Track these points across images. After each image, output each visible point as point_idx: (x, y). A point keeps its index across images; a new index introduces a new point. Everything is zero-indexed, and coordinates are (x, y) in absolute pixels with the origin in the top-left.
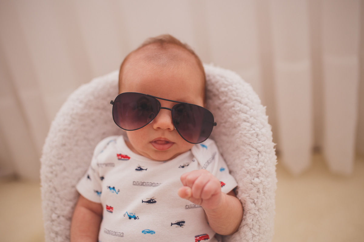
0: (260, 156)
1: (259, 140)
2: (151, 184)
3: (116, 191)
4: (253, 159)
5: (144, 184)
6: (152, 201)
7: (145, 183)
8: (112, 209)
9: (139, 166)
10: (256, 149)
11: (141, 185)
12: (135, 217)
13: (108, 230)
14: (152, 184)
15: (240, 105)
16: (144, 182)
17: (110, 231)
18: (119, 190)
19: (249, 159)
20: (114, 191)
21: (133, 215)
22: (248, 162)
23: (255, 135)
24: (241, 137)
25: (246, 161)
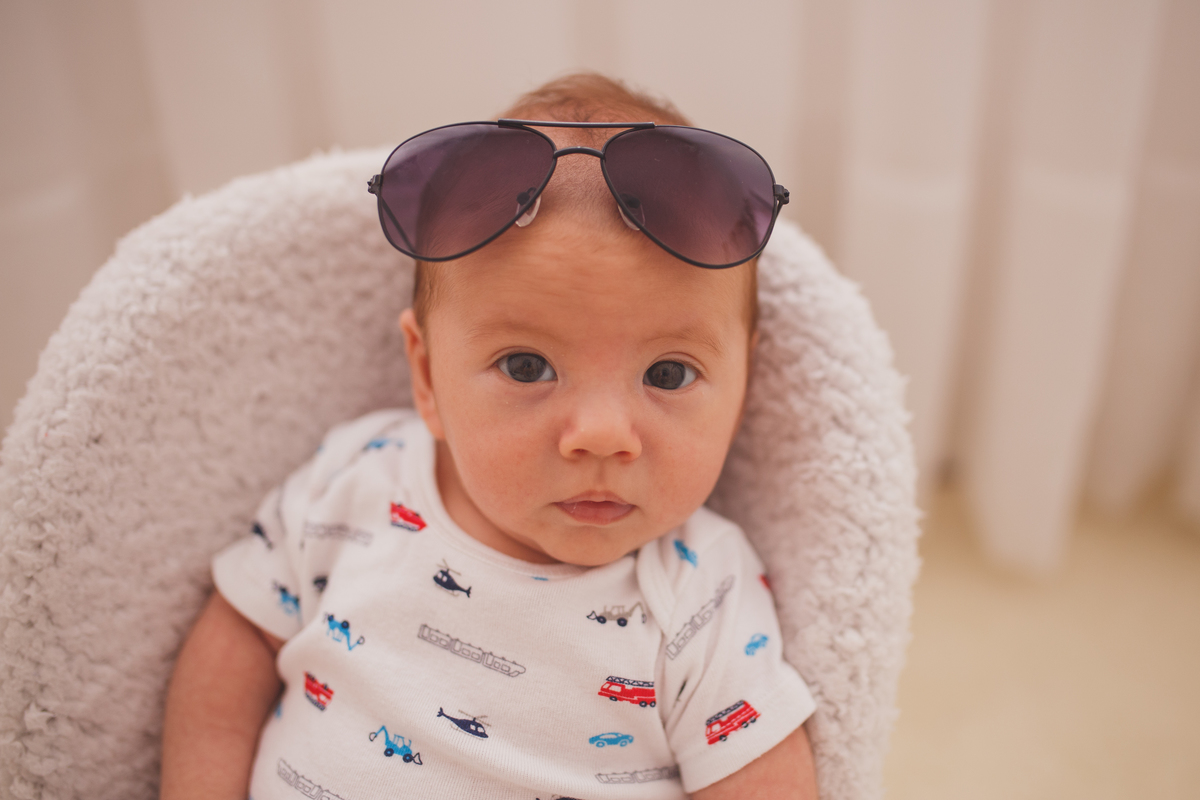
0: (874, 553)
1: (879, 498)
2: (480, 653)
3: (348, 639)
4: (848, 564)
5: (457, 646)
6: (473, 727)
7: (462, 643)
8: (329, 697)
9: (445, 570)
10: (864, 529)
11: (445, 647)
12: (410, 755)
13: (295, 772)
14: (484, 653)
15: (825, 360)
16: (457, 640)
17: (303, 777)
18: (362, 638)
19: (837, 562)
20: (344, 638)
21: (404, 746)
22: (831, 572)
23: (865, 479)
24: (814, 479)
25: (822, 565)
